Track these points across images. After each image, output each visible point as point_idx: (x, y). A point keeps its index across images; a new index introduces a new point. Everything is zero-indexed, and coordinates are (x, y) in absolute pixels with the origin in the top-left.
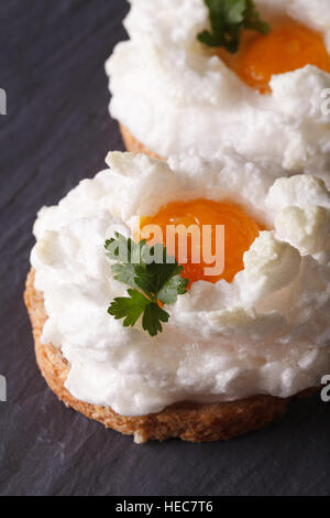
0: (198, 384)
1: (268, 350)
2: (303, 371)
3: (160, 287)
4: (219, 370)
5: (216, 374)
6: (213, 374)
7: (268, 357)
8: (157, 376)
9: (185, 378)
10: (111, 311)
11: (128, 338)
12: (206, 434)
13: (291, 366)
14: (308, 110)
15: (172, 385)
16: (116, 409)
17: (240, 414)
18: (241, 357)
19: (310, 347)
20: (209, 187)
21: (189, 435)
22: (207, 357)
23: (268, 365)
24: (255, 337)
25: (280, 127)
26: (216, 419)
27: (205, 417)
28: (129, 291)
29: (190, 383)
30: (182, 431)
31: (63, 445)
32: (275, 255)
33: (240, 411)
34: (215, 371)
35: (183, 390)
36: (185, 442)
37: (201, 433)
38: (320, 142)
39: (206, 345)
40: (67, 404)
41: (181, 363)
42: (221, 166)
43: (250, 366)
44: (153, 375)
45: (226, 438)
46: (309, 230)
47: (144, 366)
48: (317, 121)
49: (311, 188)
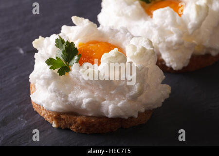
0: (75, 102)
1: (107, 96)
2: (119, 107)
3: (71, 60)
4: (85, 97)
5: (83, 99)
6: (82, 99)
7: (106, 98)
8: (60, 94)
9: (71, 98)
10: (47, 62)
11: (52, 76)
12: (80, 128)
13: (114, 104)
14: (163, 24)
15: (66, 101)
16: (44, 106)
17: (93, 122)
18: (95, 95)
19: (124, 98)
20: (110, 38)
21: (73, 128)
22: (81, 92)
23: (105, 102)
24: (101, 87)
25: (151, 28)
26: (83, 121)
27: (79, 119)
28: (56, 57)
29: (72, 100)
30: (71, 125)
31: (26, 122)
32: (114, 55)
33: (93, 120)
34: (83, 98)
35: (70, 104)
36: (72, 131)
37: (78, 127)
38: (165, 37)
39: (83, 88)
40: (35, 110)
41: (72, 92)
42: (117, 31)
43: (98, 100)
44: (59, 93)
45: (88, 133)
46: (135, 54)
47: (56, 89)
48: (166, 29)
49: (144, 42)
